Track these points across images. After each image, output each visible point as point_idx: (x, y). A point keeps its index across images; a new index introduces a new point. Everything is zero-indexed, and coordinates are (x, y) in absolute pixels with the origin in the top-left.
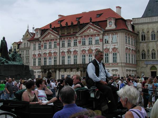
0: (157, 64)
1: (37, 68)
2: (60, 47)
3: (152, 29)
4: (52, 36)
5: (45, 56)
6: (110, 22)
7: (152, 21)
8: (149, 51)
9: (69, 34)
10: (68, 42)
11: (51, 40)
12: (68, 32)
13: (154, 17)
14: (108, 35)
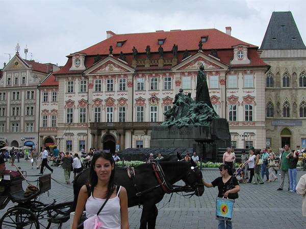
0: (292, 126)
1: (76, 126)
2: (134, 90)
3: (285, 69)
4: (116, 69)
5: (98, 105)
6: (239, 53)
7: (286, 57)
8: (279, 104)
9: (155, 68)
10: (151, 82)
11: (114, 76)
12: (151, 64)
13: (289, 51)
14: (235, 74)
